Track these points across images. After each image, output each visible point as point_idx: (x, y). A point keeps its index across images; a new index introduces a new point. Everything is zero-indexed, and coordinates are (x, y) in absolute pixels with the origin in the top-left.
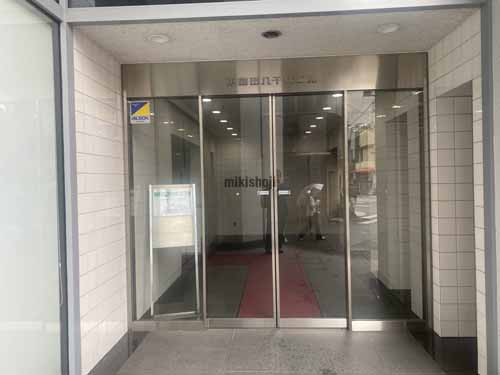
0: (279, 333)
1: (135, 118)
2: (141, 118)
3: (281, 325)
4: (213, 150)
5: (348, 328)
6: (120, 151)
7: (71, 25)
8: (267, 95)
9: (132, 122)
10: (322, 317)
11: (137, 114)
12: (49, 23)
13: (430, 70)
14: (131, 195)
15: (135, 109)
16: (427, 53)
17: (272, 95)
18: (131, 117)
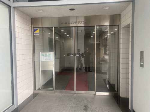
0: (75, 95)
1: (35, 33)
2: (36, 33)
3: (76, 93)
4: (63, 42)
5: (95, 94)
6: (31, 43)
7: (14, 7)
8: (73, 27)
9: (34, 34)
10: (89, 91)
11: (36, 32)
12: (7, 7)
13: (121, 19)
14: (34, 55)
15: (35, 31)
16: (120, 15)
17: (74, 27)
18: (34, 33)
